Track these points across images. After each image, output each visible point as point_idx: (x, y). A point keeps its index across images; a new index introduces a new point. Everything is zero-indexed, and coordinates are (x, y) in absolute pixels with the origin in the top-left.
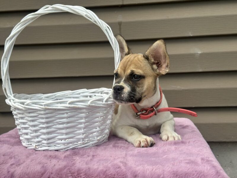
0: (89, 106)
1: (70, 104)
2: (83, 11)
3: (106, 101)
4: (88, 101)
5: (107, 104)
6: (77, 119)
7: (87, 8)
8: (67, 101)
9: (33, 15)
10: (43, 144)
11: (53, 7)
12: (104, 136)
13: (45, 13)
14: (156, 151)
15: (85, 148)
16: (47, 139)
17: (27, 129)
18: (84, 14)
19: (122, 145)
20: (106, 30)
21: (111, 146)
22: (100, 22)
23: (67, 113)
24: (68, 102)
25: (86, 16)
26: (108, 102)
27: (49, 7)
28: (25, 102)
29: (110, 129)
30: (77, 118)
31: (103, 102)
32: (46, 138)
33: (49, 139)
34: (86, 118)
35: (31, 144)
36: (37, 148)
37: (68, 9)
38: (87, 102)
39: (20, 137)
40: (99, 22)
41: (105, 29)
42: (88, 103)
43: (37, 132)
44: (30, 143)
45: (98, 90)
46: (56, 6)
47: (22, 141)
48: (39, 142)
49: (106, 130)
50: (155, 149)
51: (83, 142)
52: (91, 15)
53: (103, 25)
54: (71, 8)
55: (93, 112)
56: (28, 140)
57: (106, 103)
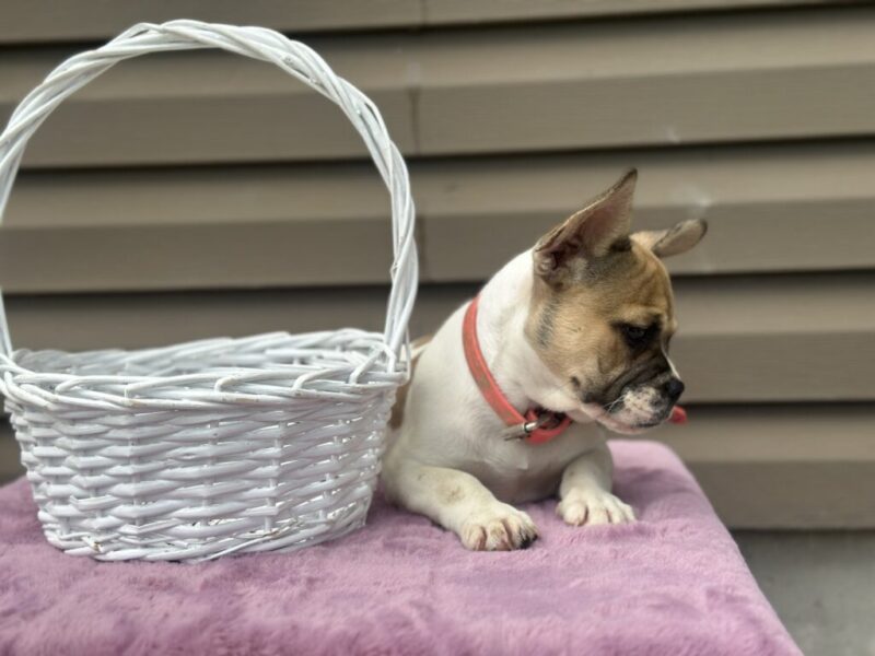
0: (298, 396)
1: (224, 388)
2: (275, 46)
3: (360, 380)
4: (295, 377)
5: (364, 390)
6: (251, 443)
7: (292, 35)
8: (214, 380)
9: (89, 59)
10: (122, 538)
11: (164, 31)
12: (353, 509)
13: (135, 52)
14: (544, 562)
15: (283, 551)
16: (138, 518)
17: (66, 483)
18: (279, 56)
19: (420, 540)
20: (361, 117)
21: (378, 543)
22: (340, 88)
23: (214, 423)
24: (220, 382)
25: (287, 64)
26: (366, 382)
27: (151, 31)
28: (58, 382)
29: (374, 481)
30: (252, 439)
31: (347, 381)
32: (134, 515)
33: (145, 519)
34: (284, 440)
35: (79, 539)
36: (100, 554)
37: (218, 36)
38: (291, 382)
39: (38, 510)
40: (335, 88)
41: (358, 112)
42: (291, 386)
43: (102, 492)
44: (74, 534)
45: (332, 337)
46: (176, 25)
47: (45, 526)
48: (108, 529)
49: (359, 485)
50: (539, 557)
51: (274, 530)
52: (304, 61)
53: (352, 99)
54: (233, 35)
55: (314, 420)
56: (68, 522)
57: (358, 385)
